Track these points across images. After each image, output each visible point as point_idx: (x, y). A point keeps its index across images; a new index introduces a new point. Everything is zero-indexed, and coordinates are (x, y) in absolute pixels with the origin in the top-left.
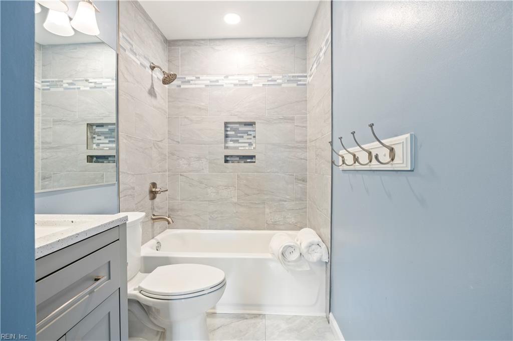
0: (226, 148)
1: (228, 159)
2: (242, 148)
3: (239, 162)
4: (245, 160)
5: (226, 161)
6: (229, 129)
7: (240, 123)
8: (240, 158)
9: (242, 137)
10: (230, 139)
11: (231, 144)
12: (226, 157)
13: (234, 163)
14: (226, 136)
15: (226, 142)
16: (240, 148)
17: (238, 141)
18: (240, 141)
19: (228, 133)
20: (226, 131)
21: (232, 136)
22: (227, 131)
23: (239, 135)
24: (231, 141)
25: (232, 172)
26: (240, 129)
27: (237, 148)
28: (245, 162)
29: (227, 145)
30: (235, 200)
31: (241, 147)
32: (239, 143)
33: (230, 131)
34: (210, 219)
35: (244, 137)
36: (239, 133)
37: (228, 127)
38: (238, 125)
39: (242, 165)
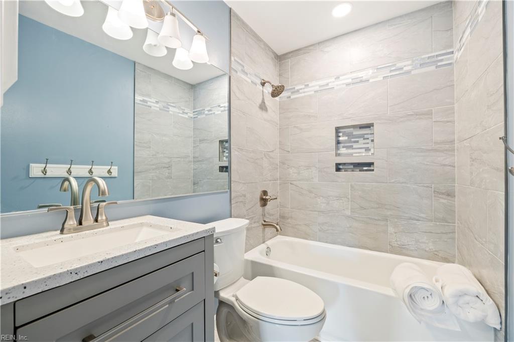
0: (338, 155)
1: (341, 167)
2: (357, 155)
3: (353, 171)
4: (361, 168)
5: (338, 170)
6: (341, 134)
7: (354, 127)
8: (354, 166)
9: (357, 142)
10: (342, 145)
11: (343, 151)
12: (337, 165)
13: (347, 171)
14: (338, 142)
15: (337, 148)
16: (354, 155)
17: (352, 146)
18: (354, 147)
19: (341, 139)
20: (338, 136)
21: (345, 142)
22: (340, 137)
23: (353, 140)
24: (343, 147)
25: (344, 182)
26: (354, 133)
27: (351, 155)
28: (360, 171)
29: (339, 152)
30: (348, 213)
31: (356, 153)
32: (352, 149)
33: (343, 137)
34: (320, 231)
35: (360, 142)
36: (353, 138)
37: (340, 132)
38: (352, 129)
39: (357, 173)
